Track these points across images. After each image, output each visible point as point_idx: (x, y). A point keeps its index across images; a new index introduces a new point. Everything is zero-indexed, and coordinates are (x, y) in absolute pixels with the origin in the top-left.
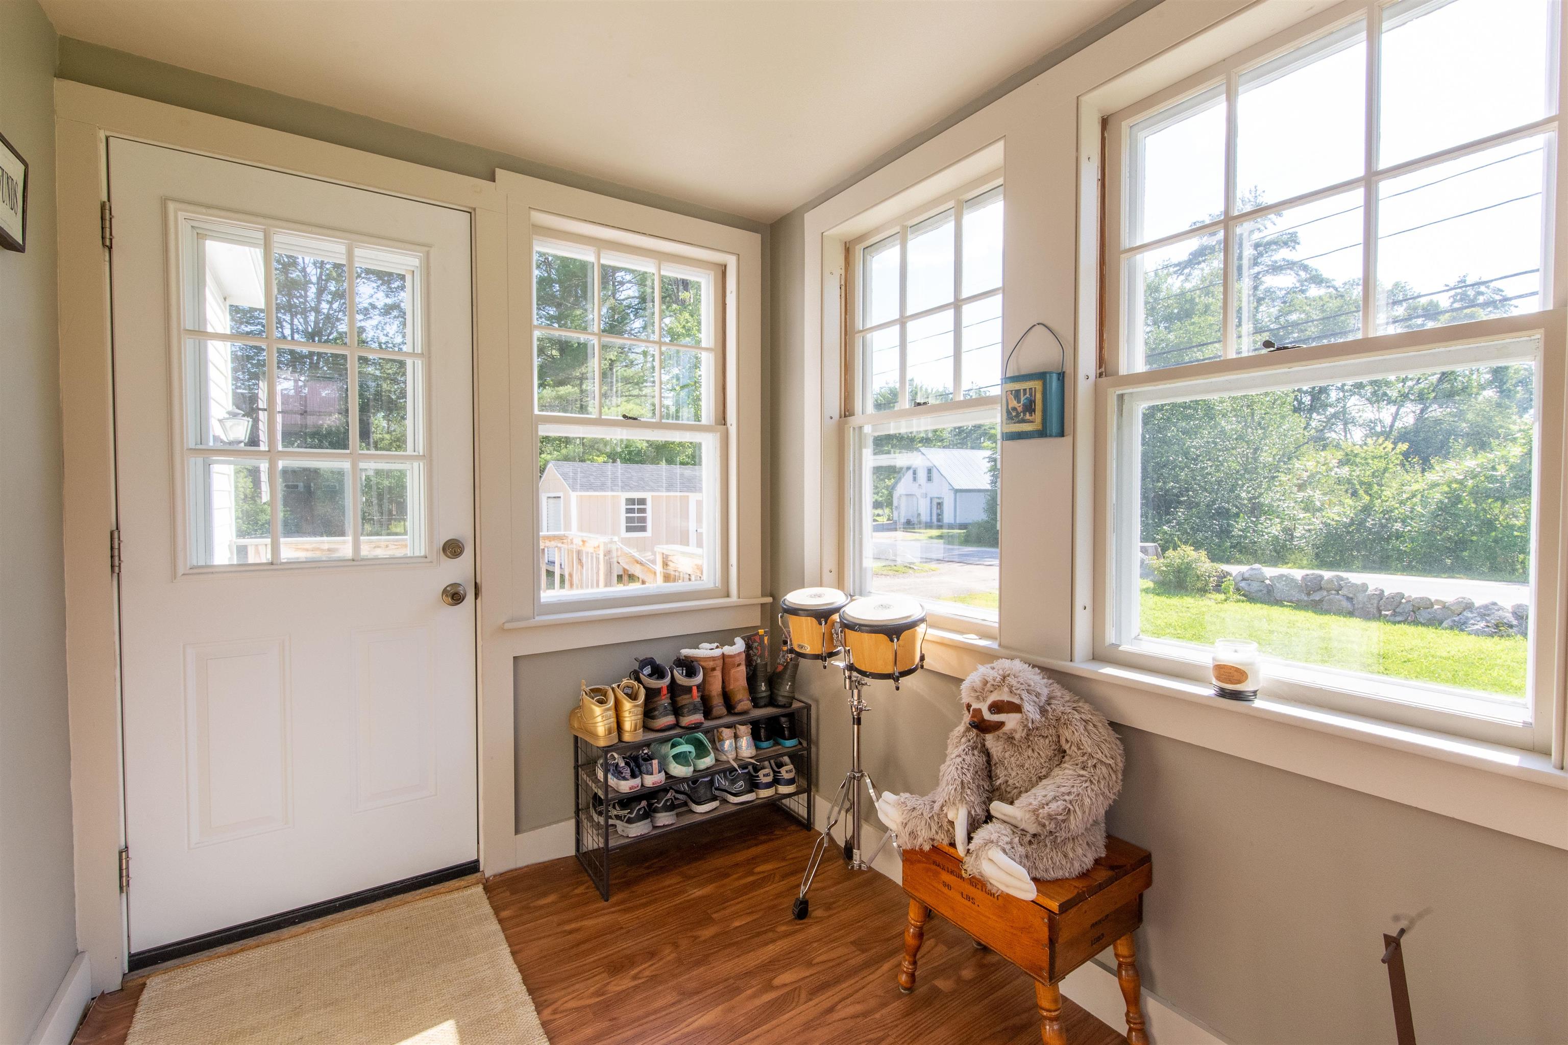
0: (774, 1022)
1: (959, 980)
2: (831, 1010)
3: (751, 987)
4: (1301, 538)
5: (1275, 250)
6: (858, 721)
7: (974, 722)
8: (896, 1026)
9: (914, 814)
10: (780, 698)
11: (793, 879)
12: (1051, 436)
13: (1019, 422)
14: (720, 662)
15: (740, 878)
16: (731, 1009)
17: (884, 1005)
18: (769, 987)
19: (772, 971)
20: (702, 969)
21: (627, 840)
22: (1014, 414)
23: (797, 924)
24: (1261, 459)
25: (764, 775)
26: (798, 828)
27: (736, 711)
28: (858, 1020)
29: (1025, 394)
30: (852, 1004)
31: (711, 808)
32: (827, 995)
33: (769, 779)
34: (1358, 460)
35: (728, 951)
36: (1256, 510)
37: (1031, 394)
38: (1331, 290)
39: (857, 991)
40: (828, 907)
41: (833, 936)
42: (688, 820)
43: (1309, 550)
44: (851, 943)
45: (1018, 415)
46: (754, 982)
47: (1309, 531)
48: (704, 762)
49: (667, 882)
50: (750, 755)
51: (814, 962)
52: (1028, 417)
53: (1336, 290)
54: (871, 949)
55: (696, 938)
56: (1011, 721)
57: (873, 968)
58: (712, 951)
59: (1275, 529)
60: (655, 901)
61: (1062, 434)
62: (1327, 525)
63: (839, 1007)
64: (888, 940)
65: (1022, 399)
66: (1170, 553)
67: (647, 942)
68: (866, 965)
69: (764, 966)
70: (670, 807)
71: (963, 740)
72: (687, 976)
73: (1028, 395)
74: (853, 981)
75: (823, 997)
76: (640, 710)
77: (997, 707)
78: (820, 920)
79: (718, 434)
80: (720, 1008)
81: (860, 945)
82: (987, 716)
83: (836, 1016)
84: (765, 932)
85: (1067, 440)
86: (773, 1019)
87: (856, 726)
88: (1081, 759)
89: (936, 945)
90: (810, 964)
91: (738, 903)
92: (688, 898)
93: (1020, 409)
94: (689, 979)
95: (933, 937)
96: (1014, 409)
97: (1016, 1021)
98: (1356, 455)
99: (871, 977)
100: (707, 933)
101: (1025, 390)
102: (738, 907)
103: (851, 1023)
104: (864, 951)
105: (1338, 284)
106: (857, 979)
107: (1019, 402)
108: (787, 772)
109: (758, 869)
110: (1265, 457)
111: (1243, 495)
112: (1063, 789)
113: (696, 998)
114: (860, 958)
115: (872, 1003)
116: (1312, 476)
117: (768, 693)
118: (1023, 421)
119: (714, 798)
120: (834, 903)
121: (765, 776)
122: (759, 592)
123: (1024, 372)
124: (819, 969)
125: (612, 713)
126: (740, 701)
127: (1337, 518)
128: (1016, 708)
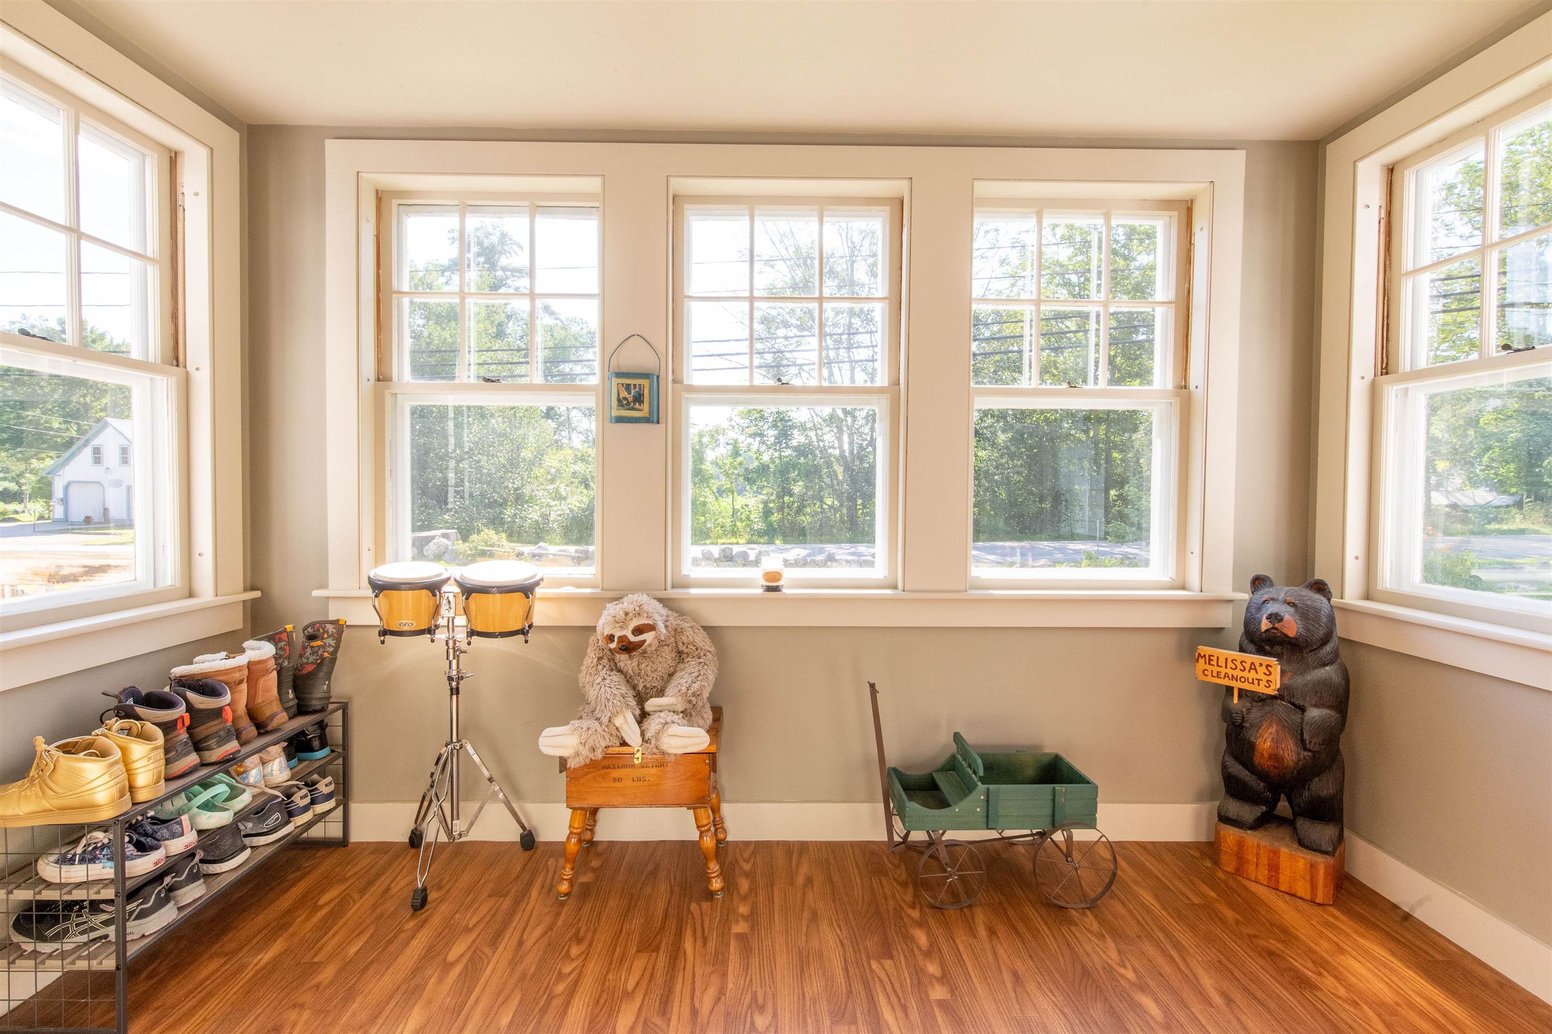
0: (483, 980)
1: (594, 870)
2: (521, 943)
3: (430, 977)
4: (554, 522)
5: (519, 277)
6: (455, 691)
7: (623, 646)
8: (579, 920)
9: (590, 732)
10: (314, 702)
11: (373, 889)
12: (653, 422)
13: (629, 409)
14: (246, 672)
15: (308, 919)
16: (429, 1002)
17: (558, 914)
18: (448, 967)
19: (438, 954)
20: (359, 999)
21: (146, 941)
22: (625, 402)
23: (422, 914)
24: (522, 454)
25: (302, 798)
26: (330, 850)
27: (270, 728)
28: (548, 934)
29: (635, 388)
30: (534, 928)
31: (245, 858)
32: (507, 937)
33: (308, 800)
34: (590, 459)
35: (371, 971)
36: (519, 499)
37: (640, 389)
38: (558, 322)
39: (529, 920)
40: (440, 888)
41: (466, 903)
42: (220, 884)
43: (559, 531)
44: (489, 896)
45: (628, 403)
46: (428, 972)
47: (560, 515)
48: (242, 801)
49: (205, 973)
50: (286, 778)
51: (470, 926)
52: (637, 406)
53: (562, 322)
54: (510, 890)
55: (318, 986)
56: (648, 637)
57: (526, 901)
58: (353, 982)
59: (534, 515)
60: (210, 995)
61: (658, 422)
62: (571, 510)
63: (525, 937)
64: (517, 878)
65: (633, 392)
66: (474, 537)
67: (254, 1026)
68: (517, 902)
69: (424, 957)
70: (194, 877)
71: (600, 667)
72: (348, 1014)
73: (637, 389)
74: (518, 918)
75: (505, 940)
76: (161, 753)
77: (638, 631)
78: (442, 900)
79: (174, 379)
80: (416, 1008)
81: (497, 894)
82: (632, 638)
83: (529, 943)
84: (395, 936)
85: (661, 426)
86: (478, 980)
87: (454, 697)
88: (696, 653)
89: (557, 861)
90: (468, 930)
91: (333, 936)
92: (257, 967)
93: (630, 399)
94: (354, 1014)
95: (550, 857)
96: (625, 399)
97: (649, 868)
98: (589, 456)
99: (530, 907)
100: (327, 974)
101: (635, 385)
102: (337, 938)
103: (546, 940)
104: (505, 896)
105: (562, 317)
106: (520, 914)
107: (629, 393)
108: (326, 785)
109: (321, 902)
110: (526, 454)
111: (510, 485)
112: (694, 675)
113: (380, 1021)
114: (507, 902)
115: (548, 920)
116: (558, 471)
117: (296, 701)
118: (633, 409)
119: (244, 848)
120: (441, 881)
121: (300, 799)
122: (241, 586)
123: (624, 370)
124: (481, 926)
125: (121, 767)
126: (273, 717)
127: (578, 505)
128: (651, 628)
